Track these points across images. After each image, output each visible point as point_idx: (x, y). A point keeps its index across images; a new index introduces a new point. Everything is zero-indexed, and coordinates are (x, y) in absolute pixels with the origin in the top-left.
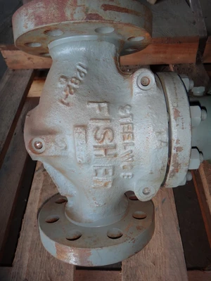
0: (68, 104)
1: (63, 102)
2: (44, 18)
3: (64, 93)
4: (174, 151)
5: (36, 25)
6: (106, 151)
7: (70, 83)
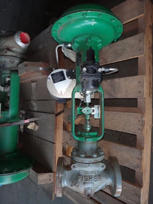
1: (78, 187)
2: (60, 191)
3: (76, 186)
4: (91, 162)
6: (90, 179)
7: (73, 184)
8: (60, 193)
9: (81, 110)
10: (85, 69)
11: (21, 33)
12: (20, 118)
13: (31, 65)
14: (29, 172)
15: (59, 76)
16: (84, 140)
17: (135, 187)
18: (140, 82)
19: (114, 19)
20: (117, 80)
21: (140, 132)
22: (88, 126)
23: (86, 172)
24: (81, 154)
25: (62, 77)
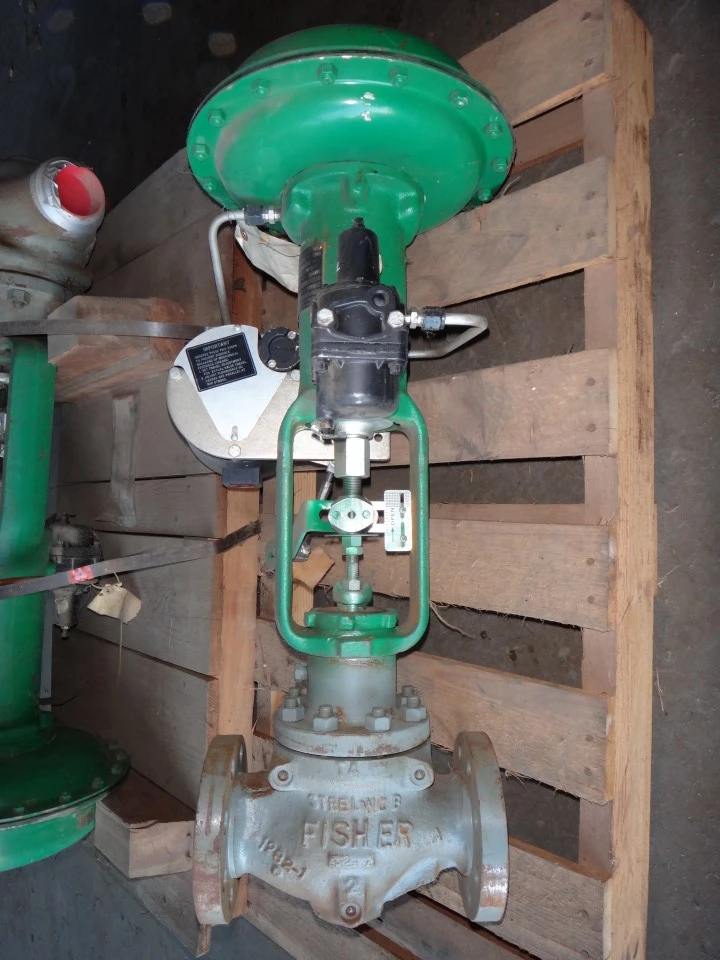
0: (304, 869)
1: (301, 875)
2: (213, 895)
3: (291, 872)
4: (363, 755)
5: (218, 903)
6: (359, 833)
7: (280, 863)
8: (212, 901)
9: (325, 513)
10: (326, 316)
11: (59, 166)
12: (51, 561)
13: (103, 311)
14: (91, 817)
15: (223, 357)
16: (332, 653)
17: (577, 878)
18: (591, 382)
19: (464, 94)
20: (490, 375)
21: (595, 611)
22: (354, 584)
23: (341, 802)
24: (319, 715)
25: (239, 363)
